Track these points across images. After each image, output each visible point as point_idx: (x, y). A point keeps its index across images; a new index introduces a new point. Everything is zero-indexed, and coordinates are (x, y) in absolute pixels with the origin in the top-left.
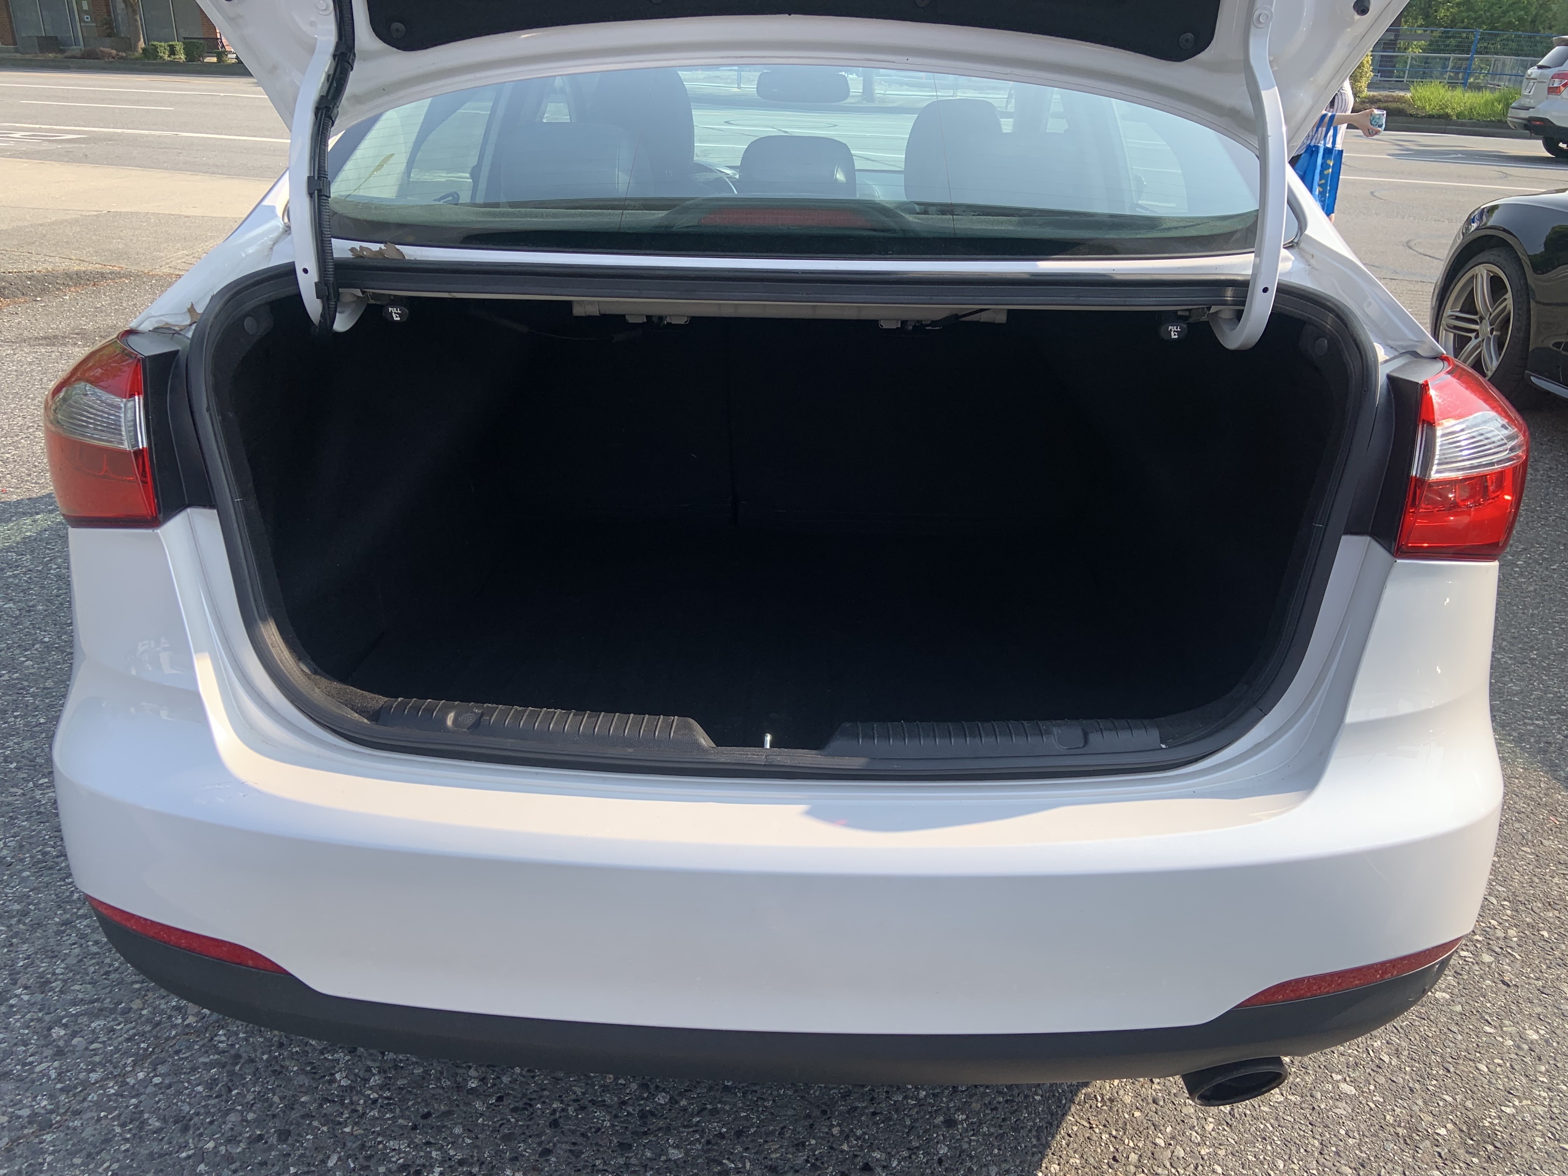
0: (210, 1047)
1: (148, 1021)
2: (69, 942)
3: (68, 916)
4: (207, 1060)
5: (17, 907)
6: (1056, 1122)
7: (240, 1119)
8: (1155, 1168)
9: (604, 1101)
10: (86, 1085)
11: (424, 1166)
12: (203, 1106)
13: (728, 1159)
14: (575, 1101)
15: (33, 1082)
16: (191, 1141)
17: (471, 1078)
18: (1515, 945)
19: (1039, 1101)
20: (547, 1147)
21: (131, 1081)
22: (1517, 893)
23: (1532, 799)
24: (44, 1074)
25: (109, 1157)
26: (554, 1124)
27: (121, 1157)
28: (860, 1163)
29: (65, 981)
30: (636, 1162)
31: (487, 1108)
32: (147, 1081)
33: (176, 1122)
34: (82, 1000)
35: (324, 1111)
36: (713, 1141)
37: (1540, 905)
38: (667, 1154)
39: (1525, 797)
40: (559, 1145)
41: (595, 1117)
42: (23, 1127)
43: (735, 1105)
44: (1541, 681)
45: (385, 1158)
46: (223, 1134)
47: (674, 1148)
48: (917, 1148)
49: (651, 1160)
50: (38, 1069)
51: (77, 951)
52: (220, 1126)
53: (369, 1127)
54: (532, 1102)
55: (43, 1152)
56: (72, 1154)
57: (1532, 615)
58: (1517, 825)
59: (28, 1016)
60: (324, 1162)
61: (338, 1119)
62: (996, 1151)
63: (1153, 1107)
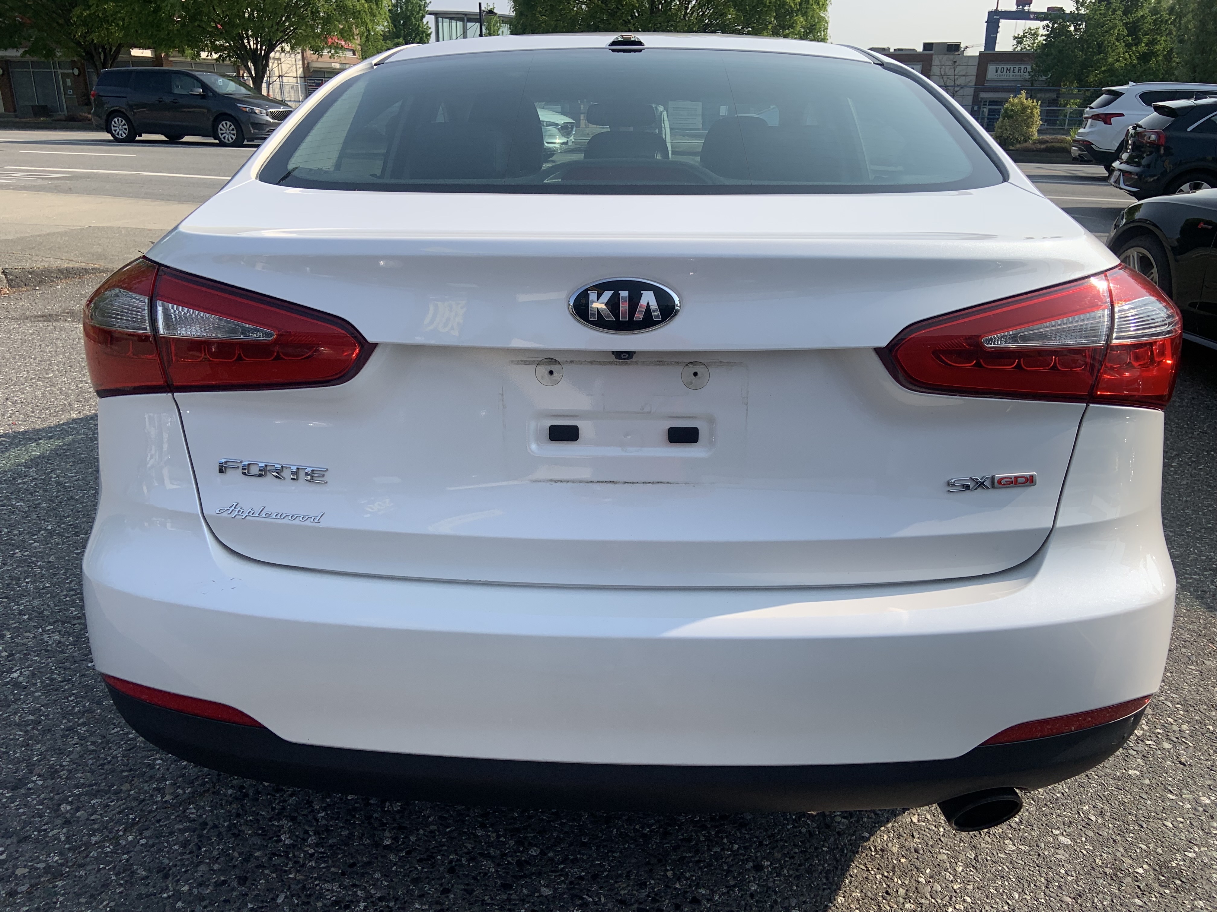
0: (184, 817)
1: (135, 799)
2: (73, 742)
3: (71, 724)
4: (181, 827)
5: (31, 718)
6: (840, 867)
7: (207, 869)
8: (919, 899)
9: (489, 853)
10: (88, 845)
11: (352, 902)
12: (179, 860)
13: (587, 895)
14: (466, 853)
15: (47, 843)
16: (170, 885)
17: (386, 838)
18: (1187, 736)
19: (827, 852)
20: (447, 887)
21: (123, 842)
22: (1187, 699)
23: (1194, 632)
24: (56, 837)
25: (107, 897)
26: (452, 870)
27: (117, 897)
28: (690, 896)
29: (70, 771)
30: (516, 897)
31: (399, 859)
32: (135, 843)
33: (158, 872)
34: (83, 784)
35: (273, 863)
36: (575, 882)
37: (1205, 707)
38: (539, 891)
39: (1189, 630)
40: (455, 886)
41: (482, 865)
42: (40, 877)
43: (590, 856)
44: (1196, 548)
45: (320, 897)
46: (195, 880)
47: (545, 887)
48: (734, 886)
49: (527, 896)
50: (50, 834)
51: (78, 749)
52: (193, 874)
53: (308, 874)
54: (434, 855)
55: (56, 894)
56: (79, 895)
57: (1186, 501)
58: (1184, 650)
59: (42, 796)
60: (274, 899)
61: (284, 868)
62: (795, 888)
63: (916, 855)
